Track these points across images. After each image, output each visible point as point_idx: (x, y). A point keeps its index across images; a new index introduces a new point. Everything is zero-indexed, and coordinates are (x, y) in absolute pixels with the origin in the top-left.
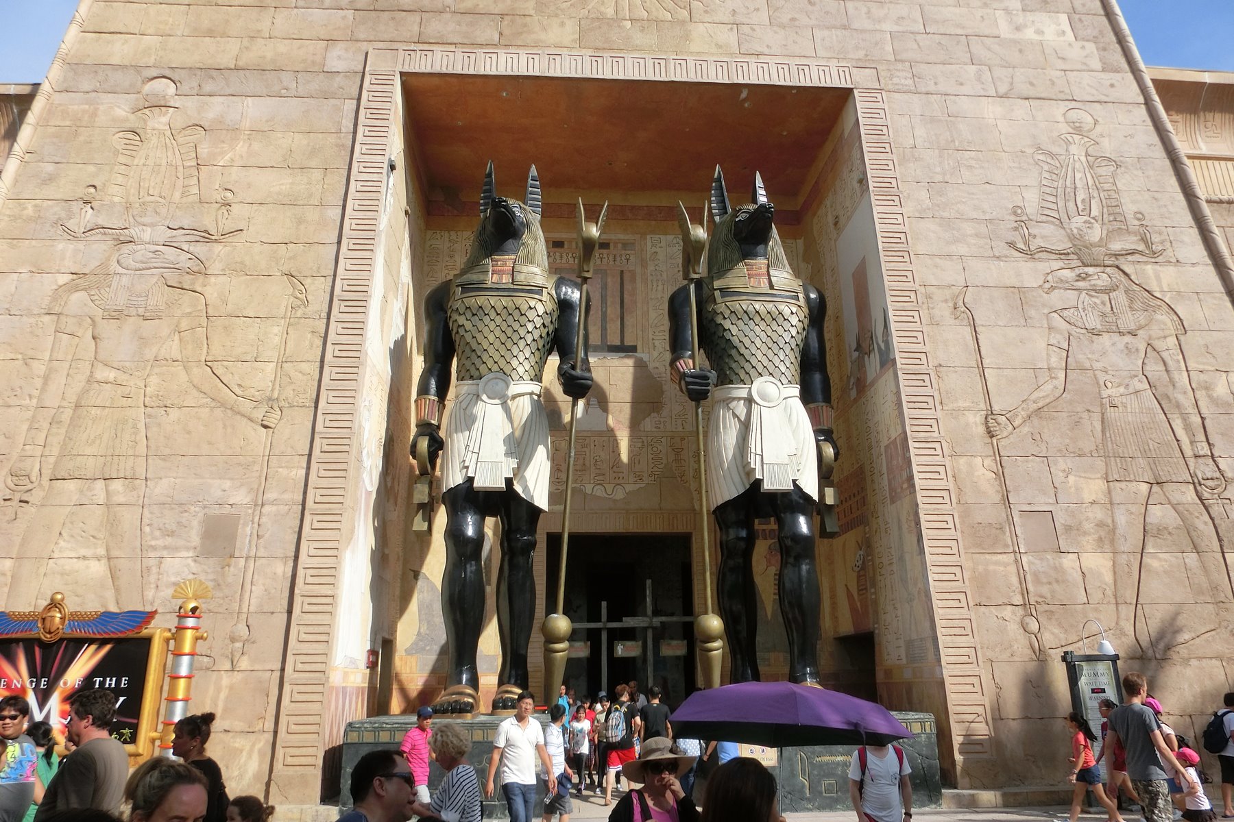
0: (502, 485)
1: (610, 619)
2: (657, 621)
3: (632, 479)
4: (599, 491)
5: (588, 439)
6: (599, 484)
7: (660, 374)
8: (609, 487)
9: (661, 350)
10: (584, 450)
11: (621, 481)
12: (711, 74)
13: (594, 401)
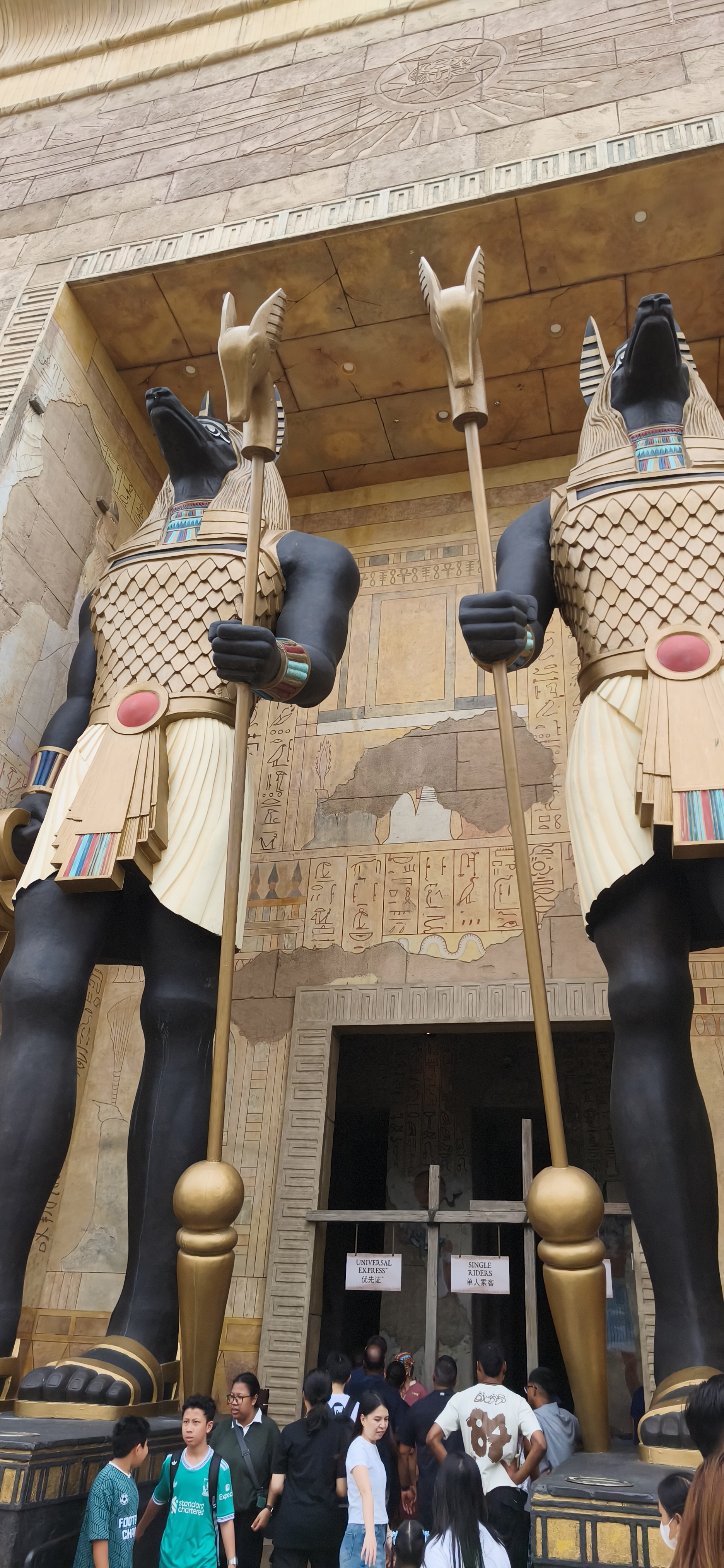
0: (111, 874)
1: (443, 1206)
3: (495, 924)
4: (433, 946)
5: (416, 856)
6: (434, 934)
7: (548, 736)
8: (452, 940)
9: (550, 696)
10: (408, 875)
11: (475, 927)
12: (563, 170)
13: (428, 791)
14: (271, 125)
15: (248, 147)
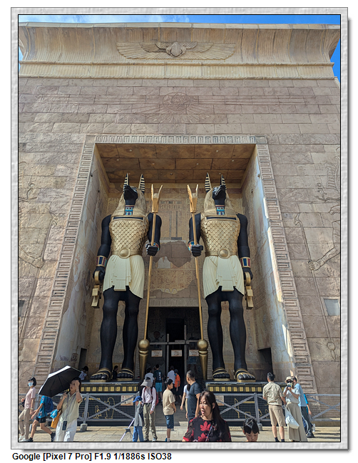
0: (124, 289)
1: (170, 341)
2: (188, 342)
3: (179, 287)
4: (167, 291)
5: (164, 271)
6: (167, 288)
8: (171, 290)
10: (162, 275)
11: (175, 287)
12: (204, 141)
13: (166, 257)
14: (139, 106)
15: (134, 111)
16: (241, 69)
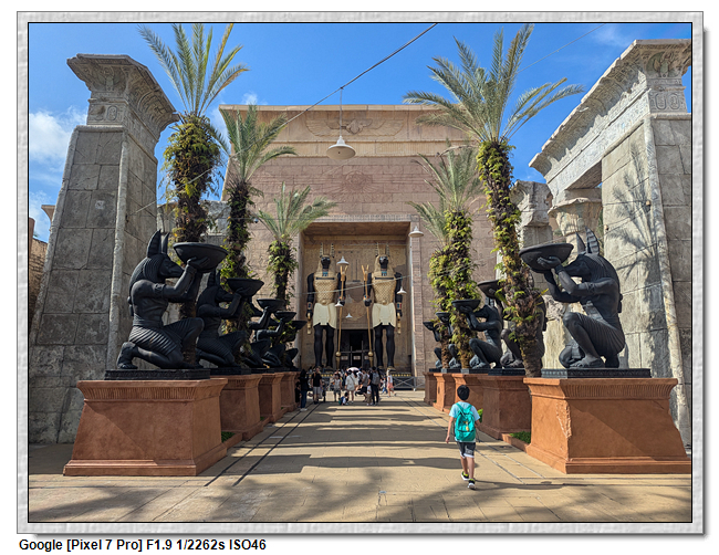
0: (326, 324)
1: (352, 351)
2: (363, 352)
16: (407, 146)
